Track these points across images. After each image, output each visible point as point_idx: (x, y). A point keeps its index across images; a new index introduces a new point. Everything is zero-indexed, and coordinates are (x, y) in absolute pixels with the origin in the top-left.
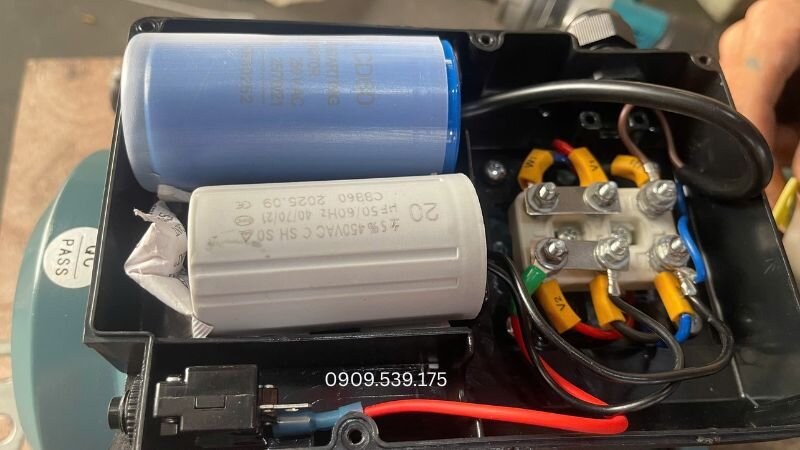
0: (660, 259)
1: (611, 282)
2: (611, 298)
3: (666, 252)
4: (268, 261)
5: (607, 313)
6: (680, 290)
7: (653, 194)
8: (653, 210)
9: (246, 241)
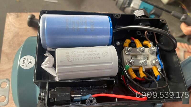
0: (153, 63)
1: (143, 68)
2: (143, 72)
3: (155, 62)
4: (73, 65)
5: (142, 75)
6: (157, 70)
7: (152, 49)
8: (152, 53)
9: (68, 61)
